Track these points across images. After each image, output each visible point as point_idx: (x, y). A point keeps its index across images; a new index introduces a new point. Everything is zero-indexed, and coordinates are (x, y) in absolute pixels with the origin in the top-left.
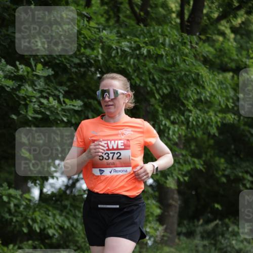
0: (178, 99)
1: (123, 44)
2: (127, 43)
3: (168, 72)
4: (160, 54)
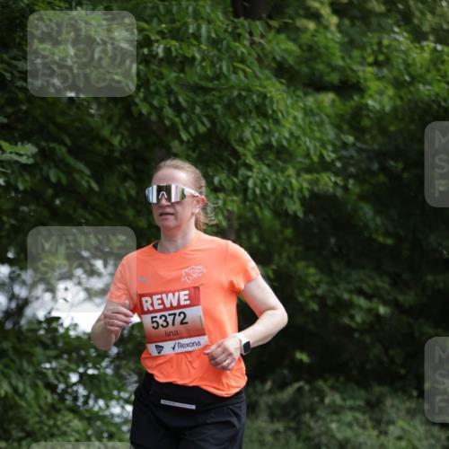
0: (224, 144)
3: (206, 90)
4: (189, 55)
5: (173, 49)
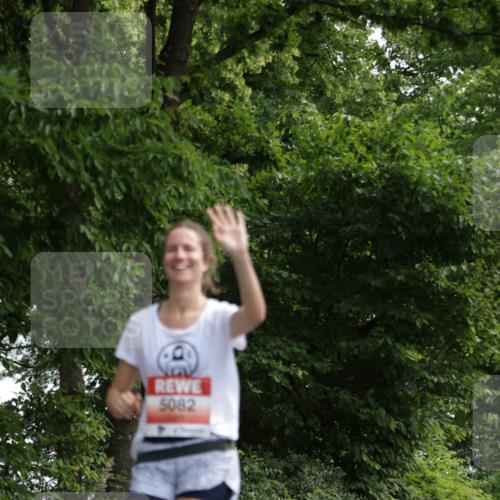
0: (140, 209)
4: (103, 114)
5: (85, 109)
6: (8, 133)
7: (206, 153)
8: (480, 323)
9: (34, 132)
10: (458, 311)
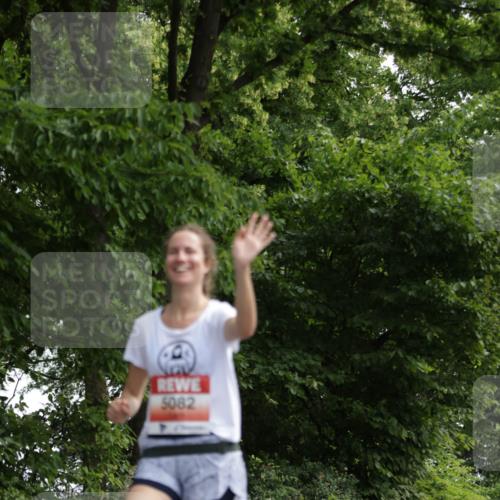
0: (162, 229)
1: (58, 121)
2: (65, 121)
3: (144, 176)
4: (127, 138)
5: (110, 133)
6: (36, 157)
7: (226, 176)
8: (489, 337)
9: (61, 157)
10: (467, 325)
